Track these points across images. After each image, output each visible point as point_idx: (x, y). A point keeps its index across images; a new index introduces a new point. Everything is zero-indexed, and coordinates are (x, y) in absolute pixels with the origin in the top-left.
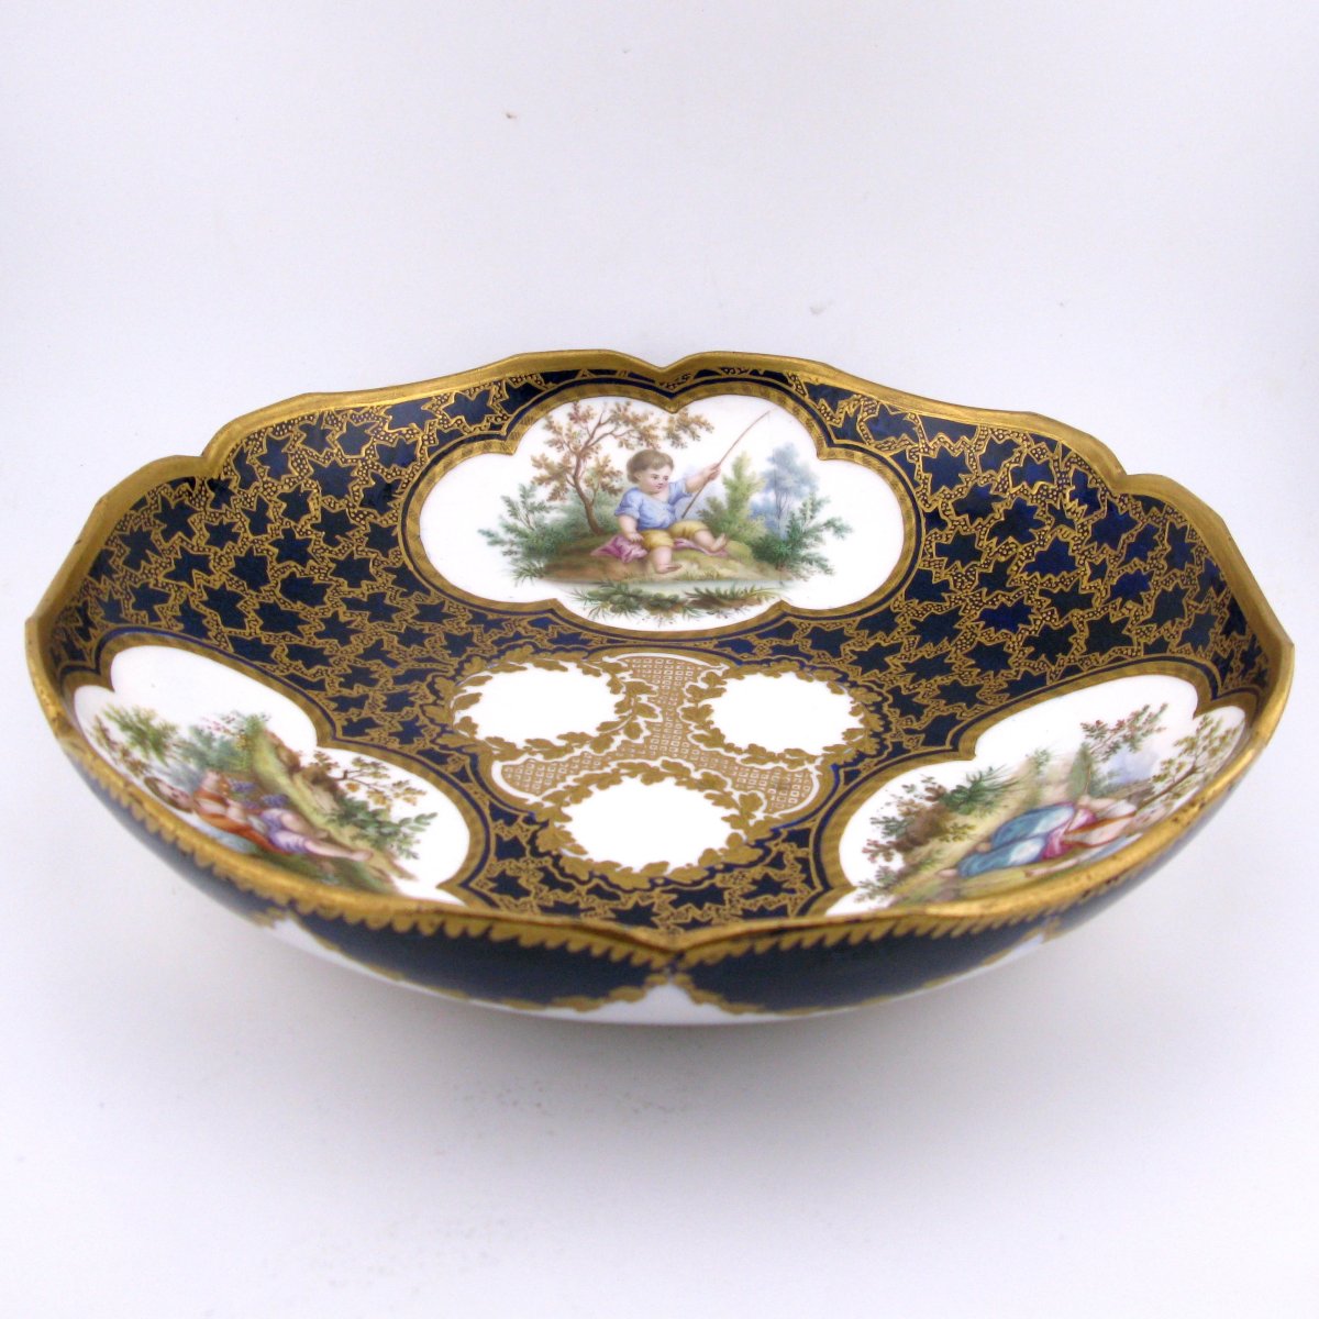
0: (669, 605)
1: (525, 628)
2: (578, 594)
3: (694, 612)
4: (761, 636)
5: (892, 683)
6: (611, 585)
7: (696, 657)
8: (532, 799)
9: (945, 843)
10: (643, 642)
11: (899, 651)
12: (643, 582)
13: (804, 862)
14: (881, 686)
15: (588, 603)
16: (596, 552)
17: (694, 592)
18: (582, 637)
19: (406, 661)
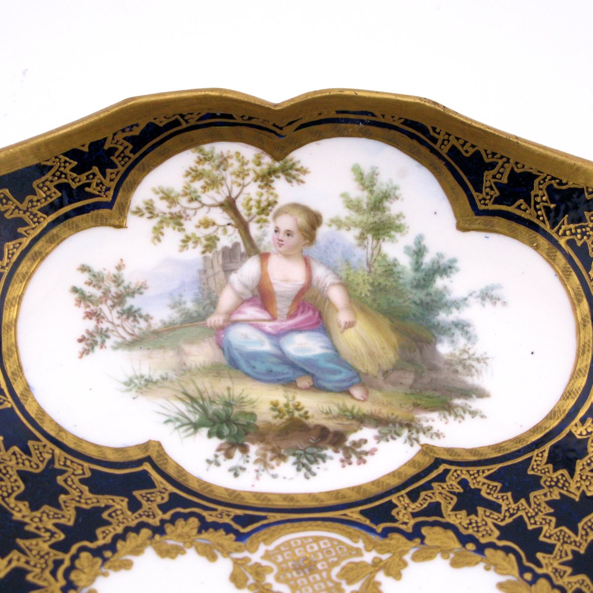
5: (48, 554)
9: (309, 414)
13: (414, 496)
14: (58, 563)
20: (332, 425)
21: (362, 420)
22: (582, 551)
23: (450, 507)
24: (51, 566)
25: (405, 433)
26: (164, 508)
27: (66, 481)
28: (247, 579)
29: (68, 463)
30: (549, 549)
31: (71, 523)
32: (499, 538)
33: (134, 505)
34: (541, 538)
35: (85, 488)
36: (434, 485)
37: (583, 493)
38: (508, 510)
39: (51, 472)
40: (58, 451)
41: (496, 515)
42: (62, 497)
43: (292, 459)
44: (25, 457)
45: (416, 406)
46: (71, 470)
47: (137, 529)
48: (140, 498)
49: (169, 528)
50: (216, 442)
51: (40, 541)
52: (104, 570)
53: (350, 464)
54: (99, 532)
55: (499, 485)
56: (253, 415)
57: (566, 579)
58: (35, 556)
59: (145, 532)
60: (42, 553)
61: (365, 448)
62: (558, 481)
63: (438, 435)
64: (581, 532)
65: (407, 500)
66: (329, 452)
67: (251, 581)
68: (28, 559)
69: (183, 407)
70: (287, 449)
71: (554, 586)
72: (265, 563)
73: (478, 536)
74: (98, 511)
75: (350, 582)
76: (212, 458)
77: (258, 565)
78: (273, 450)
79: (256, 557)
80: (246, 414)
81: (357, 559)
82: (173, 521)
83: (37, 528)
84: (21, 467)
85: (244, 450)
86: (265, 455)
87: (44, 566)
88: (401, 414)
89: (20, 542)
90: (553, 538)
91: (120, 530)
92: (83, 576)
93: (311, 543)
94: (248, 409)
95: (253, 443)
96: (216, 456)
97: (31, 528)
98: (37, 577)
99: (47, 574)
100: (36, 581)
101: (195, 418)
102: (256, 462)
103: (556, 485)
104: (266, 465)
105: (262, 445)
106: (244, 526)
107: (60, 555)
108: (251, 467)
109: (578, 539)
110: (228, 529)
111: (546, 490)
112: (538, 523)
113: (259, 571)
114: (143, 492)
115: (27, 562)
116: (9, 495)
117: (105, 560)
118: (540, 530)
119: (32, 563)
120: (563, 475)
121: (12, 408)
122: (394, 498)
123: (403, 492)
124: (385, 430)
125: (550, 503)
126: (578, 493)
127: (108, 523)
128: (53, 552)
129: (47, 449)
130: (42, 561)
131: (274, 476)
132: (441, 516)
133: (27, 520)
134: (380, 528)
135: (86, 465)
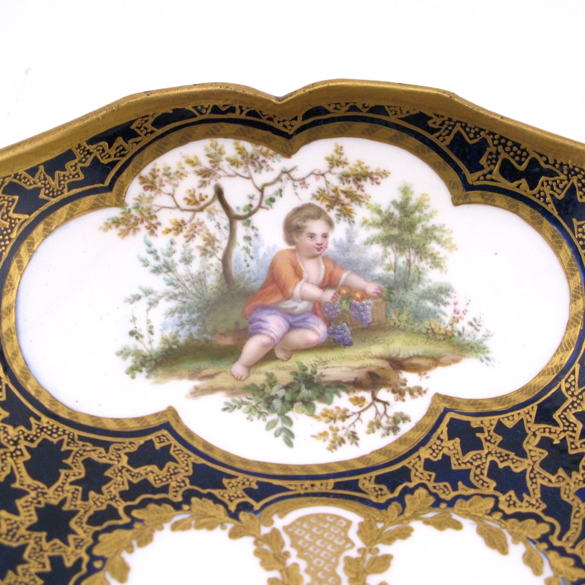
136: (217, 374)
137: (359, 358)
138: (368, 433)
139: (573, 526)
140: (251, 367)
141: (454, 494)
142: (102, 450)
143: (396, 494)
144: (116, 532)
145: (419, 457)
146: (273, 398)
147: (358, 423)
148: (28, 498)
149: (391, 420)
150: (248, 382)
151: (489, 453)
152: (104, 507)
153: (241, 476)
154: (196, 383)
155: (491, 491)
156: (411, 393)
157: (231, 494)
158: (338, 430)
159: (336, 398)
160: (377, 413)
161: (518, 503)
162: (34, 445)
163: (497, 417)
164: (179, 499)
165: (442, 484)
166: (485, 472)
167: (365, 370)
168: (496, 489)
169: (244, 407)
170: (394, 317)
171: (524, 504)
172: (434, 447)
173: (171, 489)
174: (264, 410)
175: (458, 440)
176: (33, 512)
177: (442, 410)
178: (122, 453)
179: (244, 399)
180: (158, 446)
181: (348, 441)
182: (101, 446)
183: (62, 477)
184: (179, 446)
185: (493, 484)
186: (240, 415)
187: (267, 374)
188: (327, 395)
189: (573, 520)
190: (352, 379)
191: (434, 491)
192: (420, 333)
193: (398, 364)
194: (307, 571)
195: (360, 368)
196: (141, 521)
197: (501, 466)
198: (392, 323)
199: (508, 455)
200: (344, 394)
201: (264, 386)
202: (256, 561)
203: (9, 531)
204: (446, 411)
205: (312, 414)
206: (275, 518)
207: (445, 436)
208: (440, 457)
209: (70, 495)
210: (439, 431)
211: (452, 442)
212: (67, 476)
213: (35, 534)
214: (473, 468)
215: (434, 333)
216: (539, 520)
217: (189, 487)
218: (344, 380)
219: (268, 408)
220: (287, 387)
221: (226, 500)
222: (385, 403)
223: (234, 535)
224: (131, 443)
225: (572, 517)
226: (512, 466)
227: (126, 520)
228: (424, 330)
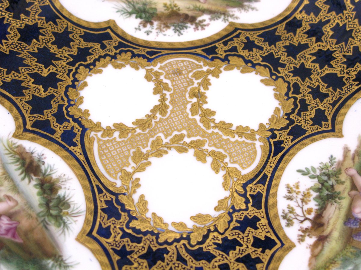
0: (46, 185)
1: (115, 237)
2: (63, 231)
3: (46, 171)
4: (53, 132)
5: (66, 67)
6: (44, 220)
7: (91, 150)
8: (258, 144)
9: (181, 8)
10: (93, 178)
11: (36, 73)
12: (31, 207)
13: (225, 44)
14: (70, 71)
15: (69, 222)
16: (18, 240)
17: (27, 180)
18: (105, 206)
19: (192, 267)
20: (190, 13)
21: (203, 11)
22: (298, 67)
23: (241, 48)
24: (67, 72)
25: (223, 17)
26: (116, 48)
27: (73, 36)
28: (152, 77)
29: (74, 29)
30: (283, 66)
31: (76, 54)
32: (262, 61)
33: (103, 47)
34: (280, 61)
35: (82, 40)
36: (235, 39)
37: (299, 43)
38: (266, 50)
39: (67, 32)
40: (69, 24)
41: (261, 52)
42: (72, 43)
43: (172, 28)
44: (55, 26)
45: (228, 6)
46: (75, 32)
47: (104, 57)
48: (106, 44)
49: (118, 56)
50: (139, 20)
51: (62, 61)
52: (90, 74)
53: (198, 30)
54: (88, 58)
55: (263, 39)
56: (155, 9)
57: (290, 78)
58: (60, 68)
59: (108, 58)
60: (63, 67)
61: (205, 23)
62: (289, 37)
63: (237, 18)
64: (298, 59)
65: (222, 45)
66: (189, 25)
67: (154, 78)
68: (57, 69)
69: (124, 5)
70: (171, 24)
71: (285, 81)
72: (160, 71)
73: (253, 60)
74: (88, 49)
75: (197, 79)
76: (137, 27)
77: (157, 72)
78: (164, 24)
79: (156, 69)
80: (152, 9)
81: (200, 70)
82: (120, 53)
83: (61, 56)
84: (53, 30)
85: (152, 24)
86: (160, 26)
87: (64, 72)
88: (220, 9)
89: (53, 62)
90: (285, 61)
91: (97, 57)
92: (81, 76)
93: (180, 63)
94: (153, 6)
95: (155, 21)
96: (139, 26)
97: (58, 56)
98: (61, 76)
99: (65, 75)
100: (60, 78)
101: (130, 10)
102: (157, 29)
103: (288, 39)
104: (161, 30)
105: (159, 22)
106: (151, 56)
107: (71, 68)
108: (154, 31)
109: (296, 62)
110: (144, 57)
111: (283, 41)
112: (279, 55)
113: (157, 74)
114: (107, 41)
115: (57, 70)
116: (48, 42)
117: (90, 69)
118: (280, 58)
119: (59, 71)
120: (291, 35)
121: (49, 5)
122: (217, 44)
123: (221, 42)
124: (213, 16)
125: (285, 47)
126: (297, 43)
127: (92, 54)
128: (68, 66)
129: (65, 23)
130: (63, 70)
131: (165, 35)
132: (237, 52)
133: (56, 53)
134: (210, 57)
135: (82, 30)
136: (354, 162)
137: (334, 224)
138: (288, 205)
139: (186, 254)
140: (352, 178)
141: (235, 219)
142: (331, 102)
143: (248, 196)
144: (286, 90)
145: (263, 218)
146: (329, 178)
147: (296, 204)
148: (318, 68)
149: (291, 219)
150: (343, 172)
151: (248, 247)
152: (301, 91)
153: (291, 144)
154: (352, 152)
155: (227, 234)
156: (301, 236)
157: (283, 135)
158: (297, 194)
159: (316, 203)
160: (298, 215)
161: (213, 241)
162: (344, 80)
163: (266, 263)
164: (291, 117)
165: (243, 217)
166: (238, 239)
167: (326, 223)
168: (227, 237)
169: (330, 164)
170: (352, 250)
171: (211, 243)
172: (265, 227)
173: (297, 117)
174: (324, 171)
175: (263, 239)
176: (310, 67)
177: (284, 242)
178: (326, 109)
179: (333, 166)
180: (323, 123)
181: (288, 194)
182: (333, 103)
183: (323, 84)
184: (319, 130)
185: (230, 238)
186: (326, 160)
187: (344, 182)
188: (320, 201)
189: (189, 257)
190: (323, 215)
191: (241, 212)
192: (336, 257)
193: (322, 239)
194: (228, 139)
195: (328, 222)
196: (287, 100)
197: (238, 248)
198: (348, 247)
199: (242, 254)
200: (317, 207)
201: (338, 177)
202: (244, 126)
203: (305, 57)
204: (283, 245)
205: (311, 188)
206: (262, 144)
207: (268, 235)
208: (258, 226)
209: (313, 82)
210: (273, 234)
211: (264, 236)
212: (323, 85)
213: (299, 64)
214: (244, 236)
215: (332, 263)
216: (199, 243)
217: (296, 123)
218: (324, 212)
219: (324, 173)
220: (332, 186)
221: (281, 132)
222: (302, 222)
223: (261, 125)
224: (330, 114)
225: (191, 257)
226: (235, 252)
227: (290, 95)
228: (336, 259)
